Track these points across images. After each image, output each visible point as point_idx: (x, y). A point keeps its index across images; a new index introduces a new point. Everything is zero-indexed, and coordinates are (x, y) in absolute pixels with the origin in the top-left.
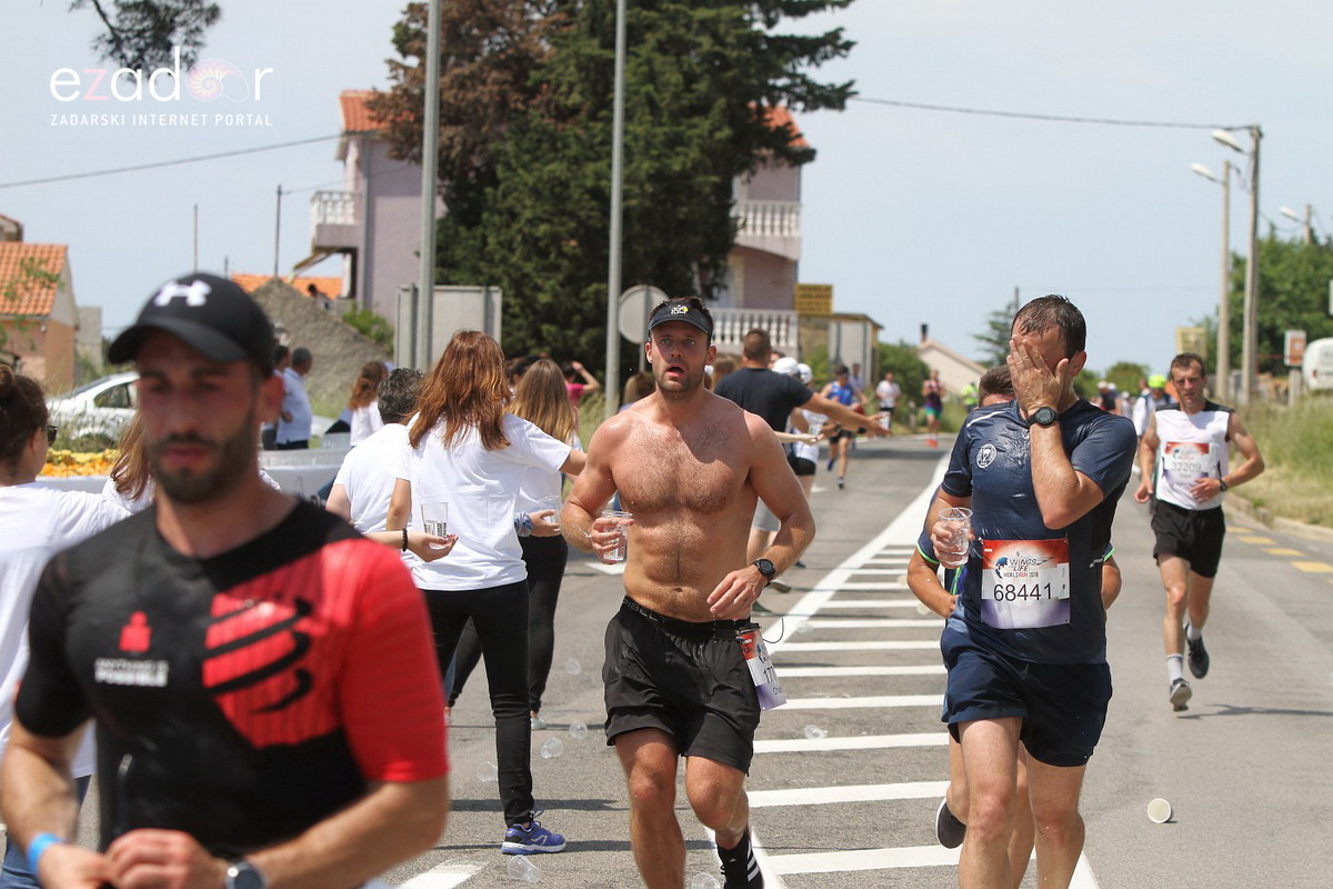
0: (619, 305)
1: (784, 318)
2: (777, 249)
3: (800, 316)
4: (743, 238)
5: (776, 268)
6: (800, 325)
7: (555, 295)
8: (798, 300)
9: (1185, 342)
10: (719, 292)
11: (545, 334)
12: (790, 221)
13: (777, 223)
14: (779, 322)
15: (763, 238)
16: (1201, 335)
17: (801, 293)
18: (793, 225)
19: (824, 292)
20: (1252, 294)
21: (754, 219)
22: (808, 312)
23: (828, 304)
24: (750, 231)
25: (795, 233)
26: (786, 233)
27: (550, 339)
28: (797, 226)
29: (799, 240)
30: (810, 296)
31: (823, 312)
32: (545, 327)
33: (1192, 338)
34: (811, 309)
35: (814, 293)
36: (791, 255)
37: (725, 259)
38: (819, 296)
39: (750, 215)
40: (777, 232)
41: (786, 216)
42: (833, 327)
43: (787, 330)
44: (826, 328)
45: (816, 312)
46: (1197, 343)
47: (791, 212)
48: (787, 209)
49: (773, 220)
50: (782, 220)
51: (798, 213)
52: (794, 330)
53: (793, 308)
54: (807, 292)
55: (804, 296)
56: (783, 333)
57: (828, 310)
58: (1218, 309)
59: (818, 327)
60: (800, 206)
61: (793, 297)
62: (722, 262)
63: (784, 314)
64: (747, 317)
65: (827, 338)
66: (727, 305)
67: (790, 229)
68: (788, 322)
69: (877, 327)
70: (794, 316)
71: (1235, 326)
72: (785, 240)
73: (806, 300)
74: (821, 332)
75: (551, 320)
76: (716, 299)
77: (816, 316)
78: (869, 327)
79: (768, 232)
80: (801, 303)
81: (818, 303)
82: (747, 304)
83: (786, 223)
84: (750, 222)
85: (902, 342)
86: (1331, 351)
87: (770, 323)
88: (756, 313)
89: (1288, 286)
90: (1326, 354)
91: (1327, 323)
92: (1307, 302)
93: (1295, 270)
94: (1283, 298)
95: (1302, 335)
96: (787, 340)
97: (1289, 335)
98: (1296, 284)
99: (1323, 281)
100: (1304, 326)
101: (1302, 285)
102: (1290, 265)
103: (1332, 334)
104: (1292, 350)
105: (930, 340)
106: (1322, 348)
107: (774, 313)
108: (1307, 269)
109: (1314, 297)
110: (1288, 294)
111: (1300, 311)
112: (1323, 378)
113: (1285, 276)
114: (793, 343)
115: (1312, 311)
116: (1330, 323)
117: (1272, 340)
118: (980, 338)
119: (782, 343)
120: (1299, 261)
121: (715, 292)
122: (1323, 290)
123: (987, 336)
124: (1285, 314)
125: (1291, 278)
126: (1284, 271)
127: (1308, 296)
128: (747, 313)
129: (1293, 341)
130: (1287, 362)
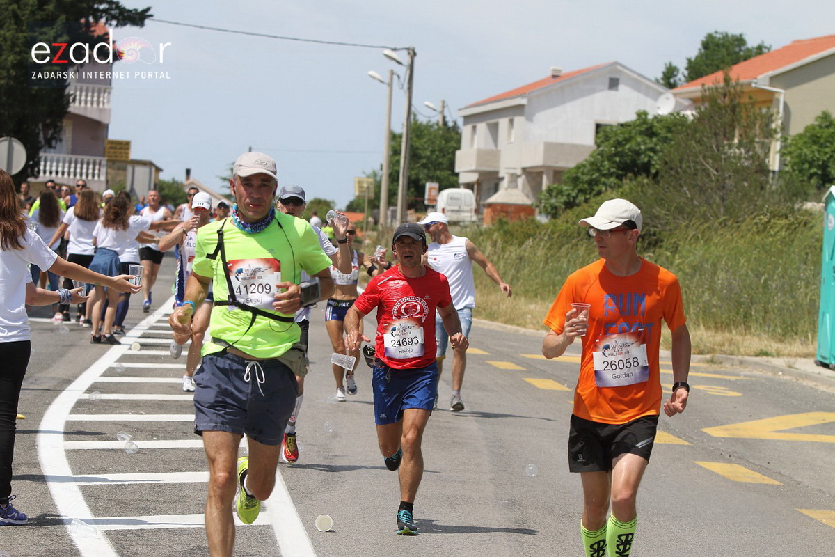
1: (98, 161)
2: (94, 116)
3: (108, 161)
4: (74, 108)
5: (94, 129)
6: (108, 167)
8: (107, 150)
9: (361, 187)
10: (56, 143)
12: (104, 98)
13: (95, 99)
14: (94, 164)
15: (86, 108)
16: (371, 183)
17: (108, 146)
18: (106, 100)
19: (125, 146)
20: (405, 157)
21: (81, 96)
22: (113, 158)
23: (127, 154)
24: (77, 103)
25: (106, 106)
26: (101, 106)
28: (108, 102)
29: (110, 110)
30: (115, 148)
31: (124, 159)
33: (365, 185)
34: (116, 156)
35: (118, 146)
36: (104, 121)
37: (61, 121)
38: (121, 148)
39: (78, 93)
40: (95, 105)
41: (102, 95)
42: (130, 169)
43: (99, 170)
44: (125, 169)
45: (118, 159)
46: (368, 188)
47: (104, 92)
48: (102, 90)
49: (92, 97)
50: (99, 97)
51: (109, 93)
52: (104, 170)
53: (104, 156)
54: (114, 145)
55: (111, 148)
56: (96, 172)
57: (127, 157)
58: (382, 166)
59: (119, 169)
60: (111, 88)
61: (104, 149)
62: (59, 124)
63: (98, 159)
64: (73, 160)
65: (125, 176)
66: (60, 153)
67: (104, 104)
68: (100, 165)
69: (158, 170)
70: (104, 162)
71: (393, 178)
72: (100, 110)
73: (112, 151)
74: (121, 172)
76: (55, 148)
77: (117, 161)
78: (153, 170)
79: (89, 105)
80: (109, 152)
81: (120, 153)
82: (73, 152)
83: (101, 99)
84: (78, 98)
85: (173, 180)
86: (455, 196)
87: (88, 164)
88: (80, 158)
89: (428, 153)
90: (451, 198)
91: (452, 178)
92: (441, 164)
93: (433, 143)
94: (424, 161)
95: (436, 185)
96: (99, 176)
97: (428, 185)
98: (433, 152)
99: (450, 151)
100: (438, 179)
101: (437, 153)
102: (429, 140)
103: (455, 185)
104: (430, 195)
105: (191, 180)
106: (449, 194)
107: (92, 159)
108: (440, 142)
109: (445, 161)
110: (428, 158)
111: (435, 170)
112: (449, 214)
113: (426, 146)
114: (103, 178)
115: (443, 170)
116: (455, 178)
117: (416, 188)
118: (225, 179)
119: (96, 178)
120: (435, 136)
121: (54, 143)
122: (450, 156)
123: (228, 178)
124: (426, 171)
125: (430, 149)
126: (425, 143)
127: (440, 160)
128: (74, 157)
129: (431, 189)
130: (426, 202)
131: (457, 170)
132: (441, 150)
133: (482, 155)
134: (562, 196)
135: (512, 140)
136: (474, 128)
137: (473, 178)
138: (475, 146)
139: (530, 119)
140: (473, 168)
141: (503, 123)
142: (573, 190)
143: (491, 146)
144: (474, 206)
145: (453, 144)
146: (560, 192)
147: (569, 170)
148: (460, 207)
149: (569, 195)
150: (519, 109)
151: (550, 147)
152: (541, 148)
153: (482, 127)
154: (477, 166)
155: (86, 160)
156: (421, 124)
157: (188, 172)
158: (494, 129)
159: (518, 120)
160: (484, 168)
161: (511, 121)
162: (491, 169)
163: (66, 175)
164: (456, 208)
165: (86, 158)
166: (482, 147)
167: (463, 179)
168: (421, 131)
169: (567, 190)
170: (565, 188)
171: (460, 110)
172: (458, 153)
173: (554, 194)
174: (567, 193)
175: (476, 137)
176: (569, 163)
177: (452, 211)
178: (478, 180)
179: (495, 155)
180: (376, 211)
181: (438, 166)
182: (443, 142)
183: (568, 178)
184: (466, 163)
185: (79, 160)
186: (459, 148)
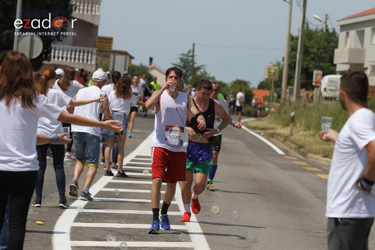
1: (90, 51)
2: (89, 20)
3: (97, 51)
4: (75, 14)
5: (89, 29)
6: (98, 55)
8: (97, 43)
9: (269, 72)
10: (63, 38)
12: (96, 8)
13: (90, 8)
14: (88, 53)
15: (83, 14)
16: (276, 70)
17: (97, 40)
19: (109, 41)
20: (300, 53)
21: (80, 6)
22: (101, 49)
23: (110, 46)
24: (77, 11)
25: (97, 13)
26: (93, 13)
28: (99, 10)
29: (99, 16)
30: (102, 42)
31: (108, 50)
33: (272, 71)
35: (104, 41)
36: (96, 23)
38: (106, 42)
39: (78, 4)
40: (89, 12)
41: (94, 5)
42: (112, 56)
43: (91, 57)
44: (109, 57)
45: (104, 49)
46: (274, 73)
47: (96, 4)
48: (95, 2)
49: (88, 7)
50: (92, 7)
51: (99, 4)
52: (94, 57)
53: (95, 47)
54: (101, 40)
55: (100, 42)
56: (89, 58)
57: (111, 49)
58: (283, 58)
59: (105, 56)
60: (101, 1)
61: (95, 42)
63: (91, 49)
65: (109, 62)
66: (65, 44)
67: (95, 12)
68: (92, 53)
69: (131, 58)
70: (95, 52)
71: (292, 67)
72: (93, 16)
73: (100, 44)
74: (106, 58)
76: (62, 42)
77: (105, 51)
78: (128, 57)
79: (85, 12)
80: (99, 45)
81: (106, 45)
82: (74, 44)
83: (94, 8)
84: (78, 7)
85: (141, 64)
86: (333, 80)
87: (84, 53)
88: (78, 48)
89: (315, 50)
90: (331, 81)
91: (332, 68)
92: (323, 58)
93: (319, 43)
94: (313, 55)
95: (321, 72)
96: (91, 61)
97: (315, 72)
98: (318, 49)
99: (330, 49)
100: (321, 68)
101: (322, 50)
102: (316, 41)
103: (334, 72)
104: (316, 79)
105: (153, 64)
106: (329, 79)
107: (86, 49)
108: (324, 43)
109: (327, 56)
110: (315, 54)
111: (320, 62)
112: (329, 92)
113: (314, 45)
114: (94, 62)
115: (325, 62)
116: (333, 68)
117: (307, 74)
119: (89, 62)
120: (321, 39)
121: (61, 38)
122: (330, 53)
124: (313, 62)
125: (317, 47)
126: (314, 43)
127: (324, 55)
128: (74, 48)
129: (317, 75)
130: (314, 84)
131: (335, 62)
132: (324, 48)
133: (352, 52)
135: (374, 42)
136: (348, 34)
137: (346, 68)
138: (348, 46)
140: (346, 61)
141: (368, 30)
143: (359, 46)
145: (333, 44)
153: (353, 33)
154: (349, 60)
156: (311, 30)
157: (151, 59)
158: (361, 34)
160: (354, 61)
161: (374, 30)
162: (359, 62)
163: (68, 60)
164: (334, 88)
165: (82, 49)
166: (353, 46)
167: (339, 68)
168: (312, 35)
171: (338, 21)
172: (336, 50)
175: (349, 40)
177: (331, 90)
178: (349, 69)
179: (361, 52)
180: (279, 89)
181: (322, 59)
182: (326, 43)
184: (342, 57)
185: (78, 50)
186: (336, 47)
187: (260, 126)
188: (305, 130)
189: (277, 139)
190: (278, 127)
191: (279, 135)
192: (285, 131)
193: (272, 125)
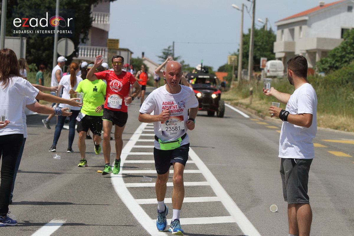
0: (57, 44)
1: (103, 49)
2: (102, 27)
3: (109, 49)
4: (94, 24)
5: (103, 33)
6: (109, 52)
7: (36, 40)
9: (231, 60)
10: (86, 41)
11: (32, 52)
12: (106, 19)
14: (102, 50)
15: (98, 24)
16: (236, 58)
17: (109, 41)
19: (116, 42)
20: (252, 45)
23: (117, 45)
24: (96, 22)
25: (107, 23)
26: (105, 23)
27: (33, 54)
28: (108, 20)
29: (109, 25)
30: (112, 43)
31: (116, 48)
32: (32, 50)
33: (233, 59)
34: (112, 47)
35: (113, 42)
37: (88, 30)
38: (114, 43)
40: (102, 22)
42: (118, 52)
43: (104, 53)
44: (116, 53)
45: (114, 48)
46: (234, 61)
48: (105, 15)
49: (101, 18)
50: (104, 18)
51: (109, 16)
52: (107, 53)
53: (106, 46)
54: (111, 41)
55: (110, 43)
57: (117, 47)
58: (238, 51)
59: (113, 52)
60: (110, 14)
61: (107, 43)
63: (104, 48)
64: (92, 49)
66: (87, 45)
67: (106, 21)
68: (105, 51)
69: (132, 53)
70: (107, 49)
71: (245, 56)
72: (105, 25)
73: (110, 44)
75: (34, 48)
76: (85, 43)
78: (130, 53)
79: (99, 22)
81: (114, 45)
82: (92, 45)
85: (138, 58)
86: (274, 64)
87: (99, 51)
88: (95, 47)
89: (260, 43)
90: (272, 65)
91: (272, 56)
92: (266, 49)
93: (263, 38)
94: (258, 47)
95: (266, 59)
96: (104, 56)
97: (262, 59)
98: (262, 43)
99: (271, 42)
100: (265, 56)
101: (265, 43)
102: (261, 37)
103: (274, 59)
104: (263, 63)
105: (145, 57)
106: (271, 63)
107: (101, 48)
108: (266, 38)
109: (268, 47)
110: (260, 46)
112: (271, 72)
113: (259, 40)
114: (106, 57)
115: (267, 52)
117: (256, 60)
118: (160, 57)
120: (264, 36)
121: (85, 41)
122: (271, 45)
123: (162, 56)
124: (259, 52)
125: (261, 41)
126: (259, 38)
127: (266, 47)
128: (92, 47)
129: (263, 61)
130: (261, 67)
131: (275, 51)
132: (266, 42)
133: (286, 44)
134: (328, 63)
135: (301, 36)
136: (283, 31)
137: (282, 55)
138: (283, 40)
139: (309, 26)
140: (283, 50)
141: (297, 28)
142: (333, 60)
143: (291, 40)
144: (283, 69)
145: (272, 39)
146: (327, 62)
147: (331, 51)
148: (276, 69)
149: (331, 63)
150: (304, 22)
151: (319, 40)
152: (315, 41)
153: (286, 31)
155: (98, 49)
157: (143, 54)
158: (292, 32)
159: (304, 27)
160: (288, 50)
161: (301, 28)
162: (291, 51)
163: (89, 56)
164: (274, 70)
165: (98, 48)
166: (287, 40)
167: (278, 55)
168: (257, 33)
169: (330, 61)
170: (329, 59)
171: (276, 22)
172: (275, 44)
173: (324, 62)
174: (330, 62)
175: (283, 36)
176: (331, 47)
177: (273, 71)
178: (285, 56)
179: (293, 44)
180: (236, 72)
181: (265, 50)
182: (268, 38)
183: (330, 55)
184: (279, 48)
185: (95, 49)
186: (275, 41)
187: (227, 98)
188: (260, 100)
189: (240, 107)
190: (239, 98)
191: (241, 104)
192: (247, 101)
193: (235, 97)
